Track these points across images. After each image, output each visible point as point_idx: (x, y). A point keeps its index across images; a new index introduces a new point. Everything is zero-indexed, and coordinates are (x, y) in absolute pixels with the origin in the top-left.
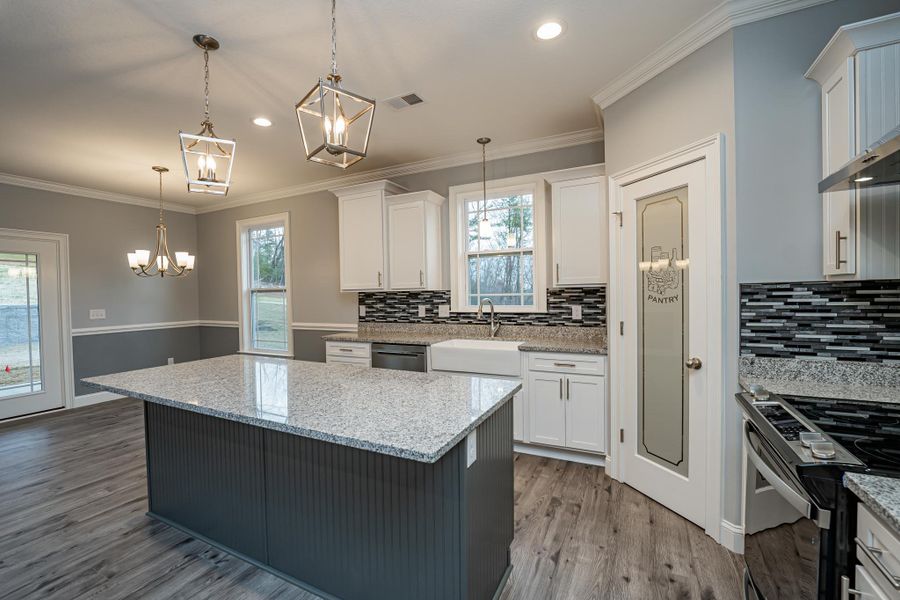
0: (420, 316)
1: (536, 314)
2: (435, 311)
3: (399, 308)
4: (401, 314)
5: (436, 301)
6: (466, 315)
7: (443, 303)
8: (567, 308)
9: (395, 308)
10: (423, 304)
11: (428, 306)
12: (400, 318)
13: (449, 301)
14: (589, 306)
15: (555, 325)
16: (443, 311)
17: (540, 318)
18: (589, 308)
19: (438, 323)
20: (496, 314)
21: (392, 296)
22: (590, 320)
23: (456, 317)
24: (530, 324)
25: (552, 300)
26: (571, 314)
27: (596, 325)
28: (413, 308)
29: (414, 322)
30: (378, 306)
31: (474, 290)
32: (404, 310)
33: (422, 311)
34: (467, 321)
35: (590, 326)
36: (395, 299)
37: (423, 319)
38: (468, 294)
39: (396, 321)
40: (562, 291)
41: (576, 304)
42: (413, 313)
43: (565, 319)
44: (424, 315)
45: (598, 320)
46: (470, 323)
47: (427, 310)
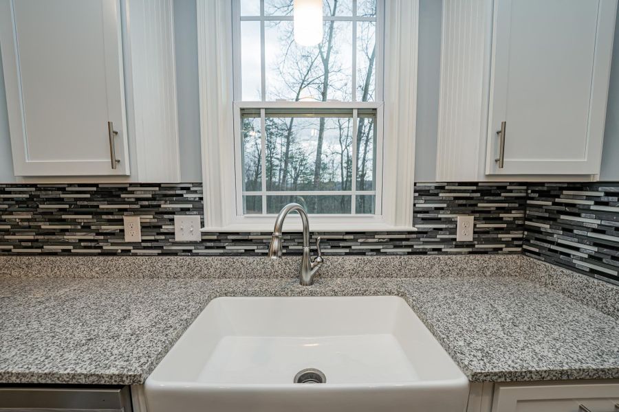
0: (128, 239)
1: (389, 233)
2: (166, 228)
3: (74, 222)
4: (79, 236)
5: (166, 206)
6: (242, 238)
7: (184, 211)
8: (449, 221)
9: (63, 221)
10: (135, 212)
11: (149, 218)
12: (77, 244)
13: (198, 207)
14: (486, 216)
15: (424, 253)
16: (186, 228)
17: (396, 240)
18: (487, 220)
19: (175, 254)
20: (312, 233)
21: (52, 195)
22: (488, 241)
23: (217, 241)
24: (378, 251)
25: (422, 205)
26: (454, 231)
27: (496, 251)
28: (110, 222)
29: (114, 254)
30: (16, 217)
31: (252, 185)
32: (86, 228)
33: (133, 228)
34: (241, 248)
35: (485, 252)
36: (61, 200)
37: (136, 245)
38: (241, 193)
39: (67, 253)
40: (441, 188)
41: (464, 213)
42: (112, 234)
43: (443, 241)
44: (137, 237)
45: (499, 241)
46: (249, 253)
47: (145, 227)
